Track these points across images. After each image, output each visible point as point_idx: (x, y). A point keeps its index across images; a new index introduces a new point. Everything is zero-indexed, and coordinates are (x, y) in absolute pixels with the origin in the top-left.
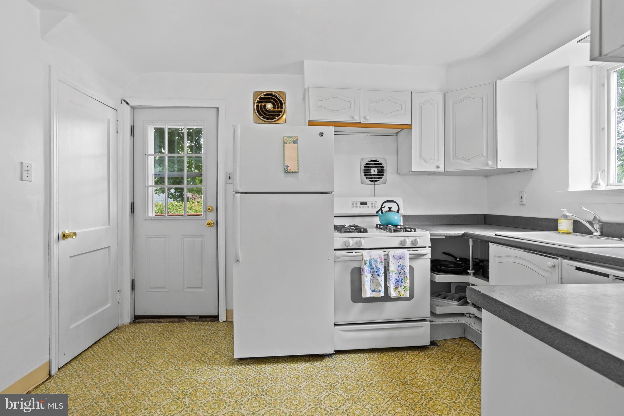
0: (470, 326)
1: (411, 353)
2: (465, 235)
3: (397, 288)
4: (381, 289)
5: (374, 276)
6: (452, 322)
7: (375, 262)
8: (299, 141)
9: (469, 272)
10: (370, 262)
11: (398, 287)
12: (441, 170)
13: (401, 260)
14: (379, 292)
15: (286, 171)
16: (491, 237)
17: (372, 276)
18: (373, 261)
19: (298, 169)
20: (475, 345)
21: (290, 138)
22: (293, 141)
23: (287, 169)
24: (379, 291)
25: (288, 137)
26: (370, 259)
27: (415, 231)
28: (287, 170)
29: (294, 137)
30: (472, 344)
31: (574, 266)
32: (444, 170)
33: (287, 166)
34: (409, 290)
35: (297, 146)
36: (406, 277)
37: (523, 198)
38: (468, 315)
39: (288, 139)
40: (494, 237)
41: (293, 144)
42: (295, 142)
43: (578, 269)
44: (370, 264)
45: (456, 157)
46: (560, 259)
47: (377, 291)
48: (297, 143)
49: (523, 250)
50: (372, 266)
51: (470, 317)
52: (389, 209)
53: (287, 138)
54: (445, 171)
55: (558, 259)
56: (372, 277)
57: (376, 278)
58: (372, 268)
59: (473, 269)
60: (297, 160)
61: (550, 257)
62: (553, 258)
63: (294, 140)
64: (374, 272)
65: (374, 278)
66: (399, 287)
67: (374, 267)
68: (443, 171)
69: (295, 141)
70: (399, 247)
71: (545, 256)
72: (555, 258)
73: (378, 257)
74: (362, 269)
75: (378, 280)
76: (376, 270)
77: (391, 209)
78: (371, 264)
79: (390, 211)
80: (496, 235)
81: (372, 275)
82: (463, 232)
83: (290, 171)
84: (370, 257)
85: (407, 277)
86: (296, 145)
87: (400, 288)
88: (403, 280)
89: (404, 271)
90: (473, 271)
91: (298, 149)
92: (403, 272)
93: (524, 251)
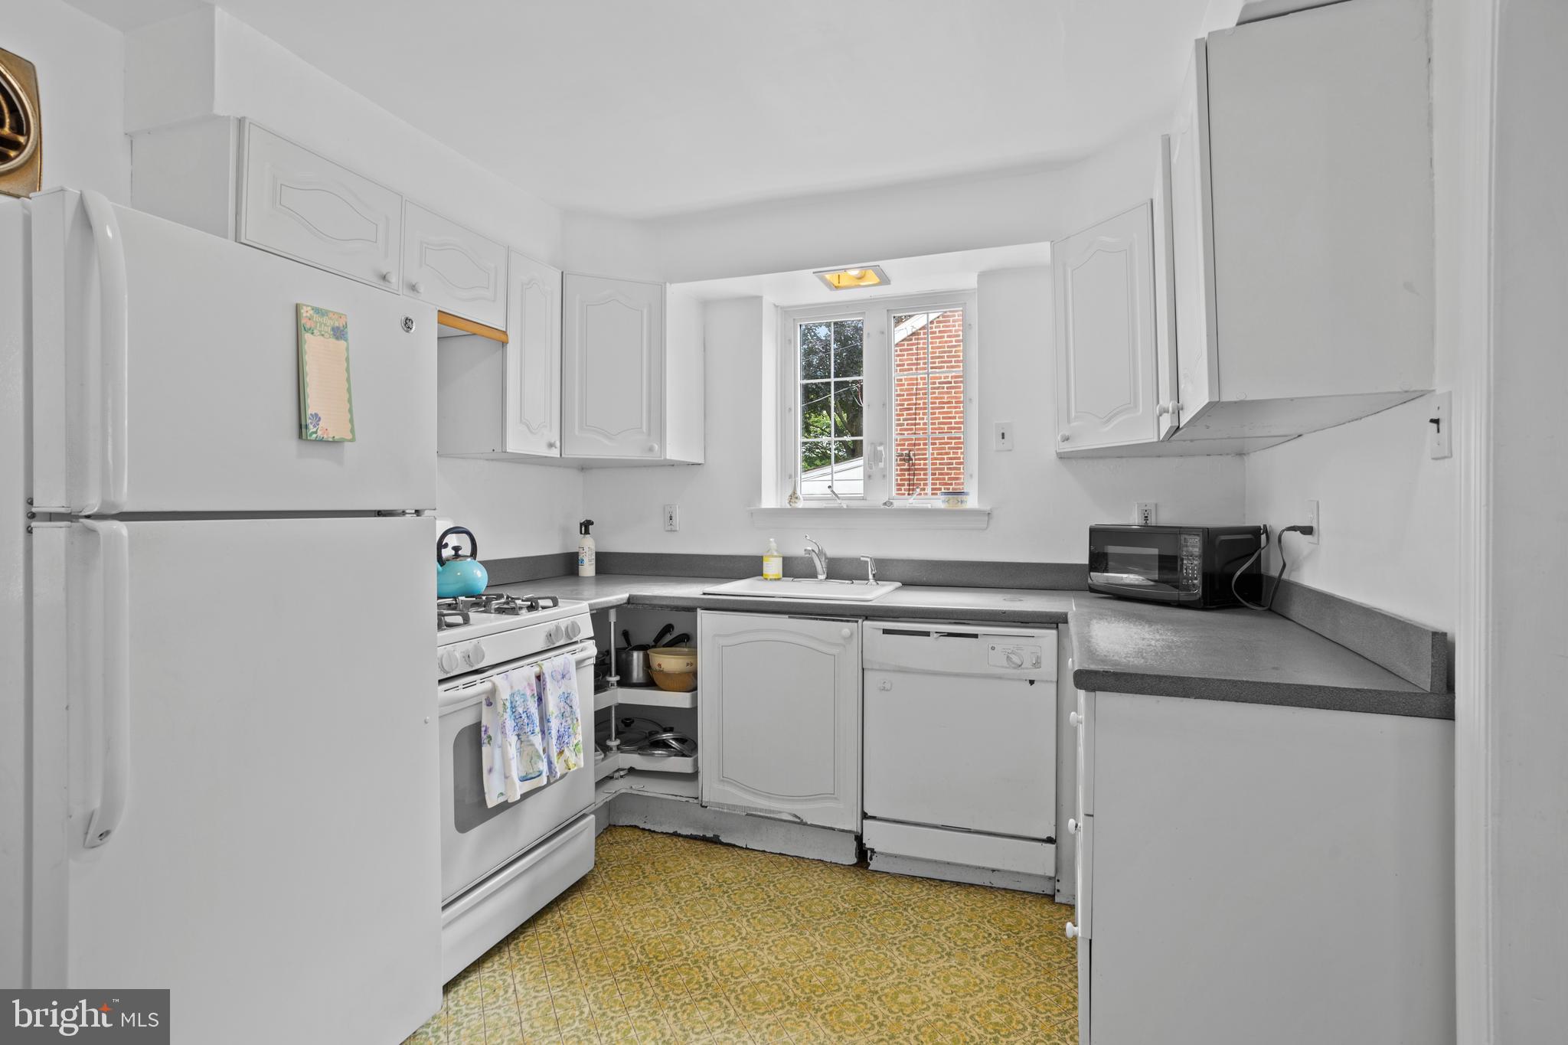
0: (640, 793)
1: (569, 904)
2: (631, 600)
3: (561, 753)
4: (541, 769)
5: (523, 737)
6: (608, 800)
7: (523, 700)
8: (349, 329)
9: (609, 682)
10: (511, 703)
11: (563, 751)
12: (555, 453)
13: (565, 681)
14: (539, 776)
15: (314, 436)
16: (699, 599)
17: (519, 739)
18: (517, 699)
19: (352, 431)
20: (644, 829)
21: (323, 315)
22: (333, 329)
23: (315, 426)
24: (537, 774)
25: (317, 310)
26: (512, 695)
27: (555, 604)
28: (316, 432)
29: (334, 313)
30: (637, 830)
31: (880, 629)
32: (561, 455)
33: (316, 415)
34: (582, 751)
35: (347, 349)
36: (575, 721)
37: (673, 518)
38: (616, 775)
39: (316, 317)
40: (703, 599)
41: (333, 340)
42: (339, 333)
43: (886, 632)
44: (513, 707)
45: (586, 426)
46: (860, 621)
47: (533, 776)
48: (346, 340)
49: (787, 616)
50: (517, 713)
51: (622, 777)
52: (453, 552)
53: (311, 312)
54: (563, 456)
55: (857, 622)
56: (519, 742)
57: (529, 741)
58: (517, 718)
59: (617, 673)
60: (346, 399)
61: (842, 621)
62: (848, 621)
63: (337, 324)
64: (521, 729)
65: (521, 742)
66: (566, 750)
67: (521, 712)
68: (559, 456)
69: (338, 328)
70: (546, 648)
71: (833, 620)
72: (852, 621)
73: (526, 684)
74: (483, 729)
75: (533, 745)
76: (526, 721)
77: (460, 552)
78: (515, 707)
79: (457, 556)
80: (704, 594)
81: (518, 735)
82: (626, 595)
83: (325, 436)
84: (512, 687)
85: (577, 720)
86: (342, 343)
87: (567, 752)
88: (571, 730)
89: (571, 707)
90: (618, 678)
91: (347, 359)
92: (569, 709)
93: (790, 617)
